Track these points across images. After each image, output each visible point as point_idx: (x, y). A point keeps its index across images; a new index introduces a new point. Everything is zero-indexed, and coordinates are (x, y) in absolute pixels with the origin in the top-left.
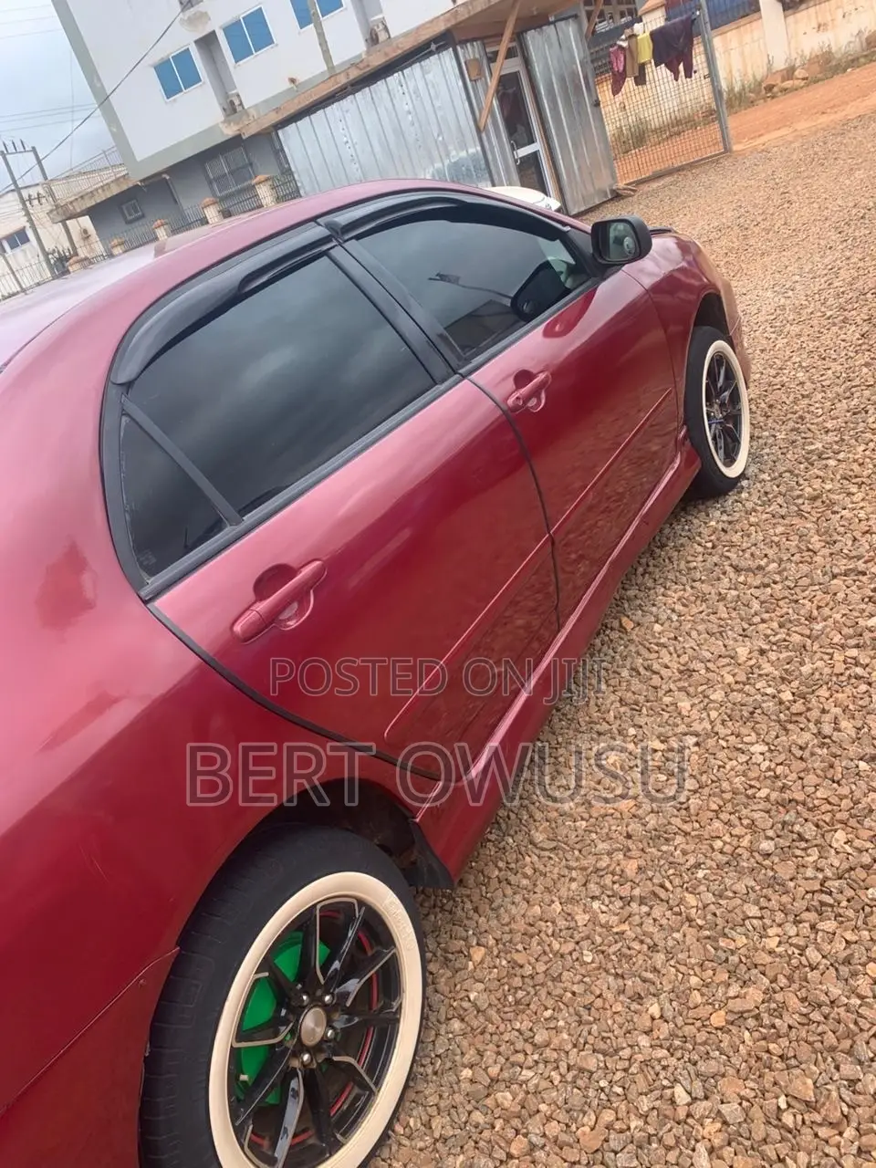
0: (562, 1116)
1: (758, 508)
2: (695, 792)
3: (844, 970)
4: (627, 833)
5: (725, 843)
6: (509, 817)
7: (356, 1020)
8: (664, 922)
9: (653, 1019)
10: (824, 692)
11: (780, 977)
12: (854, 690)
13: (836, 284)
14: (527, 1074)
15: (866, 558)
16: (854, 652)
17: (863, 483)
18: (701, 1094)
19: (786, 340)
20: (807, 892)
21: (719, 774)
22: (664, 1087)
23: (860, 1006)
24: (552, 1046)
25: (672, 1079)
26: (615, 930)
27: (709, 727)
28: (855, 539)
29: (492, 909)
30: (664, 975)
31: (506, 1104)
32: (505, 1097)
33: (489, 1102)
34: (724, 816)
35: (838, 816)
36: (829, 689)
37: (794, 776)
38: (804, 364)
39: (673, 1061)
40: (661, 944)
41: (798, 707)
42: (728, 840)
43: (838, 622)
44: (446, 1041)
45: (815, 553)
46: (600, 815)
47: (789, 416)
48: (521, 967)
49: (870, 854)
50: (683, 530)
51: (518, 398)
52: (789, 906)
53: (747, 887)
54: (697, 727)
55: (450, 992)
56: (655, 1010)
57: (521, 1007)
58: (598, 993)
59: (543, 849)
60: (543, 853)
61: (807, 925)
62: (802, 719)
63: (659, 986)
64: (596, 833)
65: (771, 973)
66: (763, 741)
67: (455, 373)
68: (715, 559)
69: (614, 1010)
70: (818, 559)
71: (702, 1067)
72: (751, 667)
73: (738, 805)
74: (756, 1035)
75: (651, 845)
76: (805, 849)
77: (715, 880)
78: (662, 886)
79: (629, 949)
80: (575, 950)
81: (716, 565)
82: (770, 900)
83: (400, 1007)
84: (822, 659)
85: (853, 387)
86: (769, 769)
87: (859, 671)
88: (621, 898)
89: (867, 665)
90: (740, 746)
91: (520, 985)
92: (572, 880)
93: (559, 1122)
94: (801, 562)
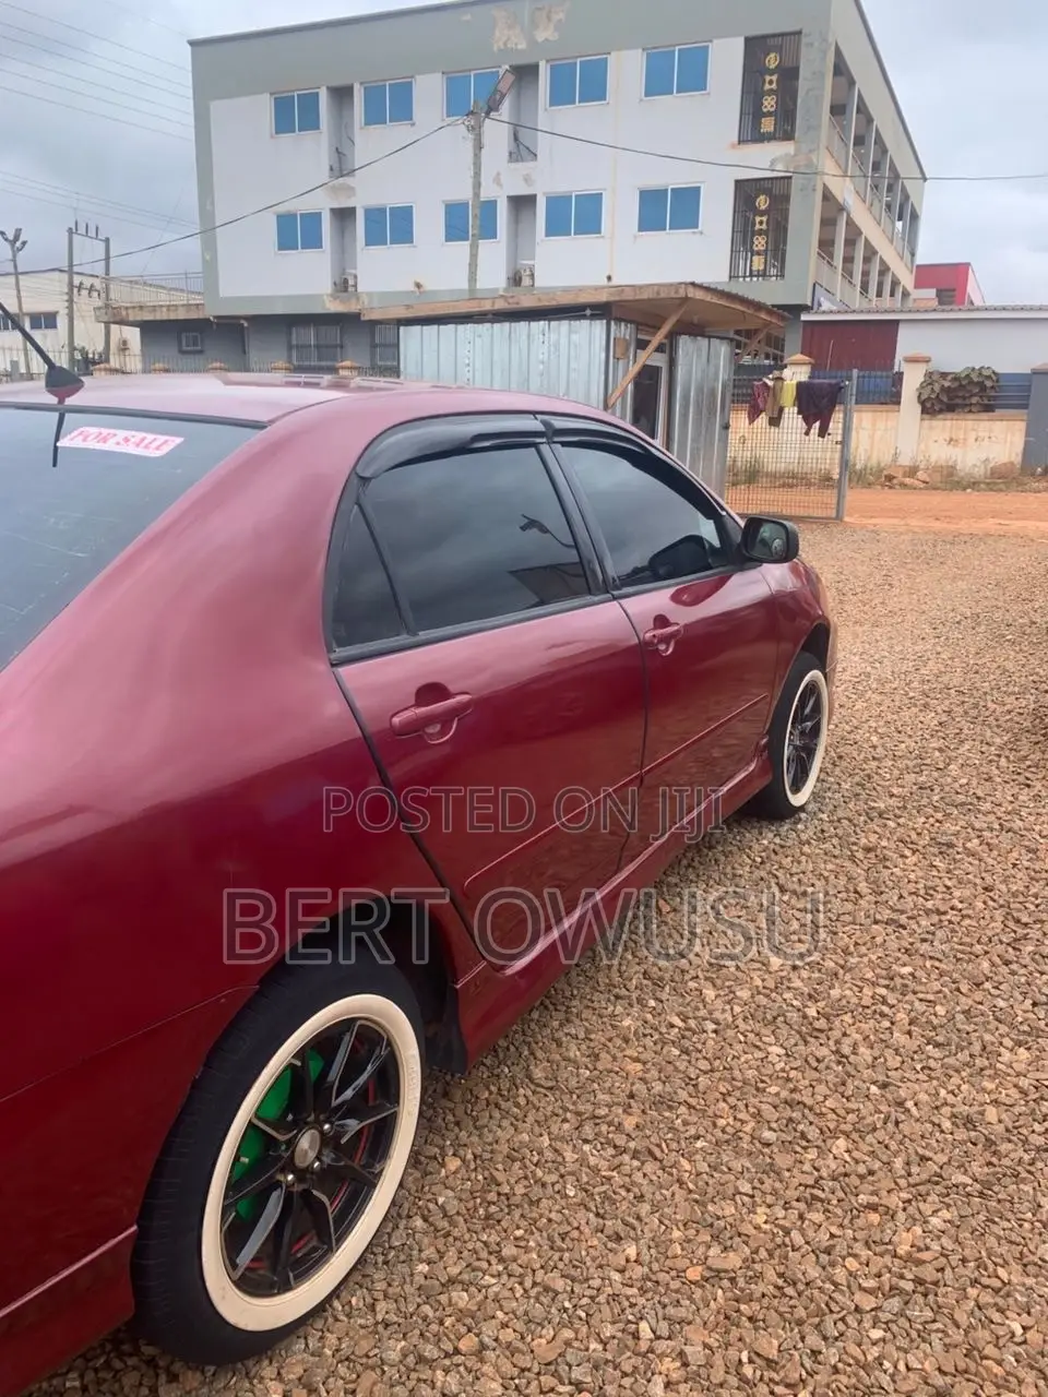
0: (520, 1326)
1: (812, 841)
2: (706, 1073)
3: (824, 1258)
4: (631, 1092)
5: (728, 1124)
6: (508, 1049)
7: (342, 1163)
8: (655, 1178)
9: (628, 1261)
10: (848, 1018)
11: (762, 1250)
12: (877, 1025)
13: (922, 672)
14: (489, 1280)
15: (910, 914)
16: (883, 991)
17: (918, 850)
18: (665, 1333)
19: (865, 705)
20: (800, 1185)
21: (733, 1063)
22: (629, 1322)
23: (834, 1291)
24: (519, 1262)
25: (638, 1315)
26: (604, 1173)
27: (730, 1019)
28: (901, 897)
29: (476, 1128)
30: (646, 1224)
31: (461, 1305)
32: (461, 1298)
33: (443, 1298)
34: (732, 1100)
35: (843, 1127)
36: (853, 1017)
37: (807, 1082)
38: (880, 731)
39: (642, 1301)
40: (648, 1196)
41: (822, 1024)
42: (732, 1123)
43: (873, 962)
44: (404, 1235)
45: (861, 897)
46: (606, 1070)
47: (857, 771)
48: (499, 1185)
49: (867, 1166)
50: (734, 838)
51: (654, 636)
52: (782, 1192)
53: (743, 1166)
54: (717, 1015)
55: (417, 1191)
56: (632, 1251)
57: (491, 1222)
58: (576, 1225)
59: (538, 1085)
60: (539, 1089)
61: (796, 1212)
62: (822, 1036)
63: (639, 1233)
64: (599, 1084)
65: (753, 1245)
66: (781, 1045)
67: (608, 592)
68: (763, 874)
69: (589, 1244)
70: (861, 902)
71: (671, 1311)
72: (782, 978)
73: (746, 1094)
74: (729, 1294)
75: (653, 1108)
76: (805, 1148)
77: (712, 1154)
78: (659, 1146)
79: (615, 1193)
80: (558, 1182)
81: (762, 879)
82: (762, 1183)
83: (382, 1170)
84: (851, 989)
85: (924, 764)
86: (783, 1070)
87: (885, 1009)
88: (615, 1147)
89: (893, 1006)
90: (758, 1044)
91: (495, 1199)
92: (565, 1120)
93: (514, 1331)
94: (847, 900)
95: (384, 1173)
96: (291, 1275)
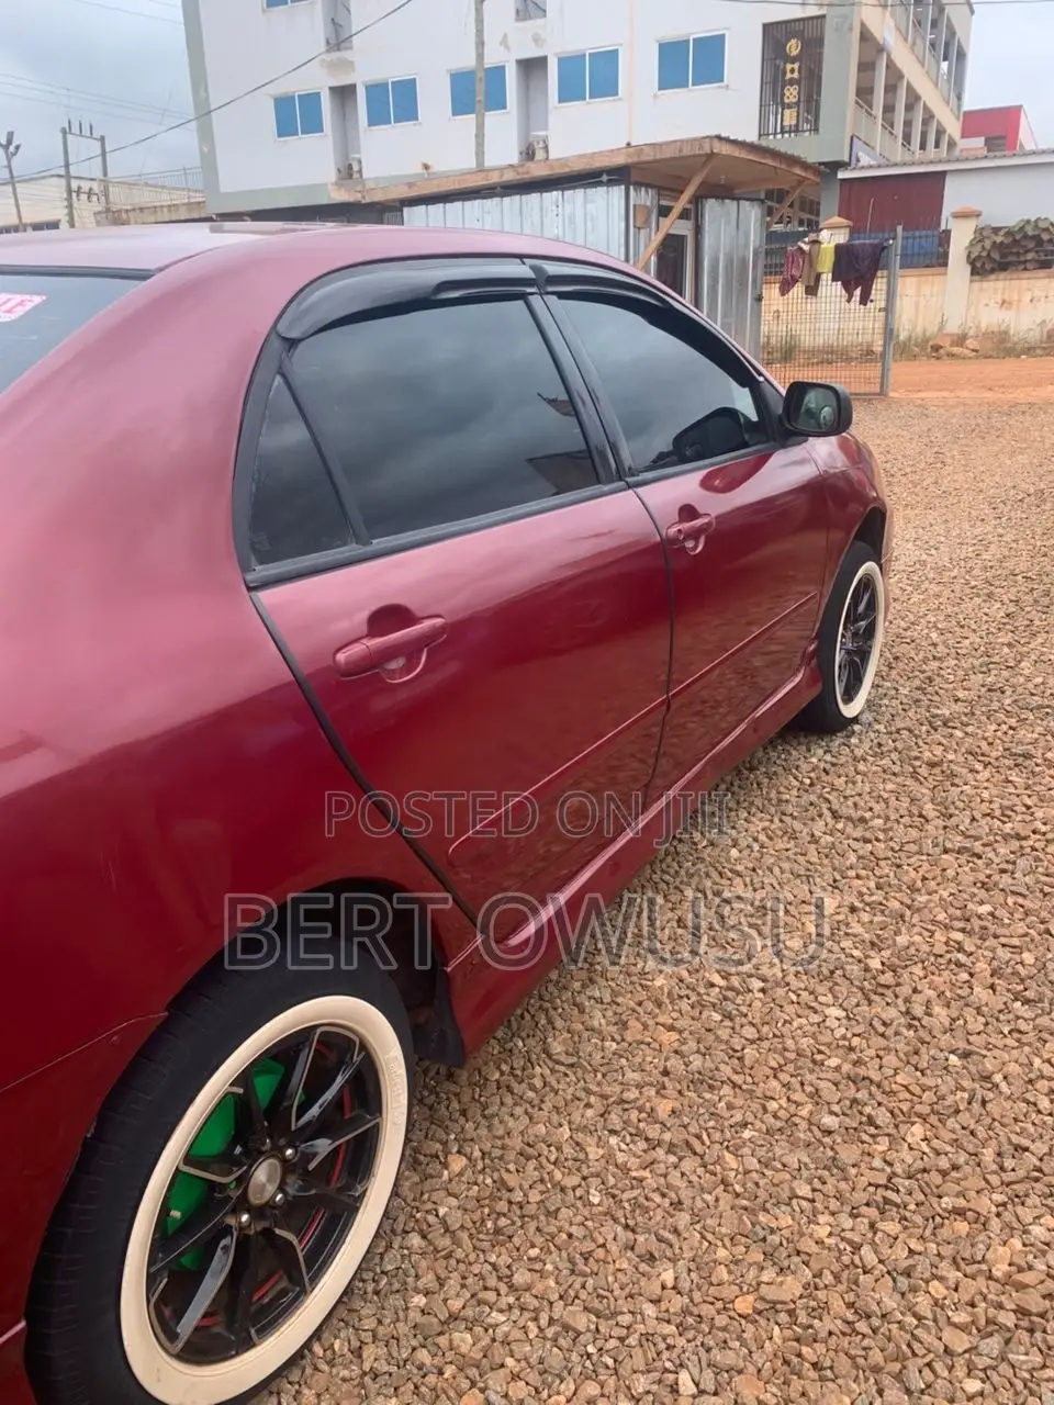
0: (534, 1378)
1: (869, 758)
2: (752, 1042)
3: (903, 1282)
4: (665, 1067)
5: (781, 1107)
6: (522, 1017)
8: (694, 1178)
9: (664, 1287)
10: (918, 970)
11: (826, 1272)
12: (954, 977)
13: (984, 557)
14: (497, 1317)
15: (985, 841)
16: (959, 936)
17: (990, 763)
18: (711, 1387)
19: (922, 597)
20: (870, 1184)
21: (784, 1030)
22: (666, 1370)
23: (917, 1327)
24: (533, 1292)
25: (678, 1362)
26: (634, 1174)
27: (780, 975)
28: (973, 819)
29: (484, 1117)
30: (685, 1239)
31: (464, 1349)
32: (463, 1339)
33: (443, 1341)
34: (784, 1077)
35: (918, 1108)
36: (924, 968)
37: (872, 1052)
38: (940, 626)
39: (681, 1342)
40: (687, 1203)
41: (888, 978)
42: (785, 1105)
43: (945, 901)
44: (399, 1257)
45: (927, 821)
46: (635, 1041)
47: (917, 673)
48: (510, 1191)
49: (950, 1159)
50: (779, 757)
51: (679, 531)
52: (848, 1195)
53: (799, 1161)
54: (765, 970)
55: (414, 1200)
56: (668, 1277)
57: (501, 1237)
58: (601, 1241)
59: (558, 1062)
60: (557, 1067)
61: (866, 1221)
62: (889, 993)
63: (677, 1251)
64: (628, 1059)
65: (815, 1265)
66: (841, 1005)
67: (621, 479)
68: (813, 798)
69: (617, 1266)
70: (928, 827)
71: (717, 1355)
72: (838, 922)
73: (800, 1068)
74: (788, 1333)
75: (692, 1088)
76: (872, 1136)
77: (762, 1146)
78: (698, 1137)
79: (647, 1199)
80: (579, 1186)
81: (812, 804)
82: (824, 1183)
83: (365, 1192)
84: (921, 934)
85: (991, 663)
86: (844, 1038)
87: (962, 957)
88: (647, 1139)
89: (971, 954)
90: (813, 1004)
91: (506, 1210)
92: (588, 1105)
93: (527, 1384)
94: (911, 826)
95: (368, 1194)
96: (253, 1331)
